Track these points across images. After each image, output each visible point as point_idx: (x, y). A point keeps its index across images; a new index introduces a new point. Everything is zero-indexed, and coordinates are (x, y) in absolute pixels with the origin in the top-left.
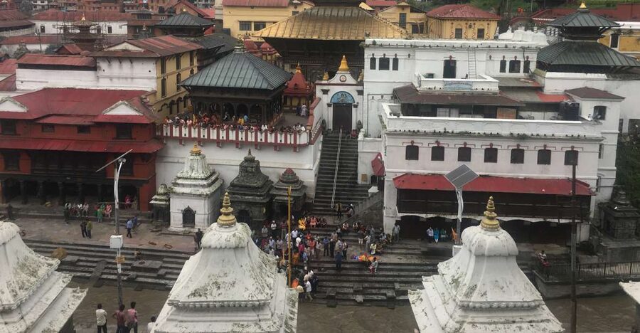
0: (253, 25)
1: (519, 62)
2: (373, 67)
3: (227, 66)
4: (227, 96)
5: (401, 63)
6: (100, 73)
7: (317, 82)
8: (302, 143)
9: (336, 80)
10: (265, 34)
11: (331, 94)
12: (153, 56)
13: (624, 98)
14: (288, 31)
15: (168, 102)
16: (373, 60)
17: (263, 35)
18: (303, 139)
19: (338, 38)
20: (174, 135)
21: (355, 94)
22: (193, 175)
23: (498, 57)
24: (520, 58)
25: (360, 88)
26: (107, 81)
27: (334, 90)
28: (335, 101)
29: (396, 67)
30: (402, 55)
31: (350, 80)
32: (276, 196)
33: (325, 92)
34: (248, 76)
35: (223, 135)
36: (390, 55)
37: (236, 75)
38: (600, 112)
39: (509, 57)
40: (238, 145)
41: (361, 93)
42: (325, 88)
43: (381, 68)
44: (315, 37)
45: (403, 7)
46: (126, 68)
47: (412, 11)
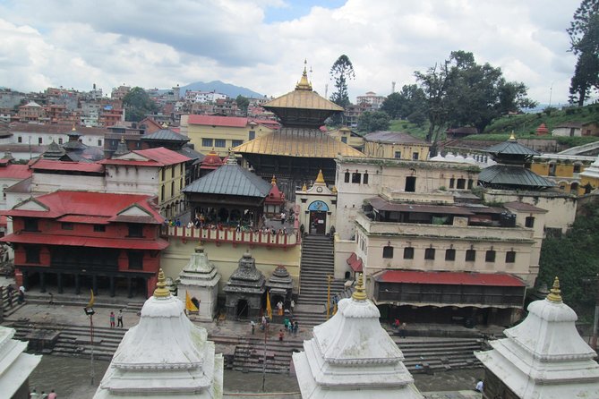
0: (214, 142)
1: (464, 180)
2: (347, 180)
3: (222, 175)
4: (223, 201)
5: (370, 178)
6: (108, 179)
7: (297, 192)
8: (291, 243)
9: (313, 190)
10: (243, 150)
11: (308, 203)
12: (157, 165)
13: (547, 211)
14: (262, 148)
15: (165, 206)
16: (347, 175)
17: (241, 151)
18: (292, 240)
19: (307, 155)
20: (178, 235)
21: (329, 204)
22: (199, 269)
23: (448, 176)
24: (466, 177)
25: (334, 198)
26: (115, 186)
27: (311, 199)
28: (312, 208)
29: (366, 181)
30: (371, 171)
31: (326, 191)
32: (270, 288)
33: (304, 201)
34: (242, 185)
35: (222, 234)
36: (362, 171)
37: (231, 184)
38: (530, 222)
39: (458, 176)
40: (235, 244)
41: (334, 202)
42: (304, 197)
43: (353, 181)
44: (287, 154)
45: (345, 132)
46: (132, 175)
47: (352, 136)
